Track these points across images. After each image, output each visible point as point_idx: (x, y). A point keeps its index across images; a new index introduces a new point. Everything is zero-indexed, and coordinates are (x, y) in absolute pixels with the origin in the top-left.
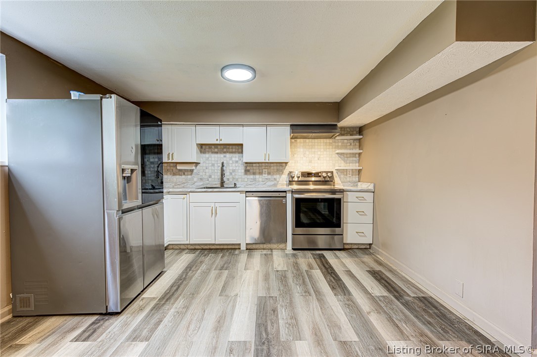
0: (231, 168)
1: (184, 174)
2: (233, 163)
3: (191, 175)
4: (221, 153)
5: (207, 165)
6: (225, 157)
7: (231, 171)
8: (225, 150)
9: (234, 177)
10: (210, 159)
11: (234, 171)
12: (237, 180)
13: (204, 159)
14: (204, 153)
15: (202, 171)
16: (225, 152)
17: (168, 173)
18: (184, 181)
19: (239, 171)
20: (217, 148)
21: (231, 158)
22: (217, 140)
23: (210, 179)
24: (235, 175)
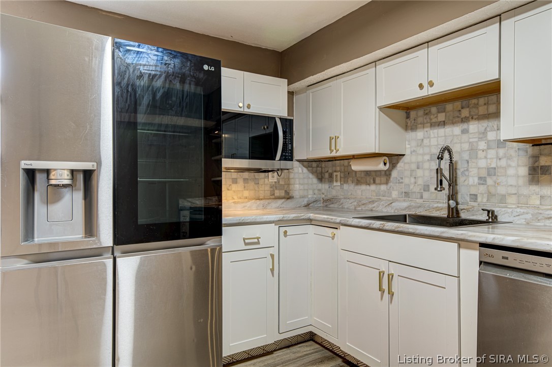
0: (482, 163)
1: (374, 182)
2: (489, 148)
3: (387, 183)
4: (453, 123)
5: (420, 158)
6: (465, 132)
7: (484, 173)
8: (465, 113)
9: (492, 190)
10: (426, 142)
11: (491, 172)
12: (503, 199)
13: (414, 144)
14: (414, 128)
15: (408, 173)
16: (465, 120)
17: (350, 182)
18: (374, 198)
19: (511, 172)
20: (444, 111)
21: (484, 133)
22: (421, 86)
23: (426, 195)
24: (497, 184)
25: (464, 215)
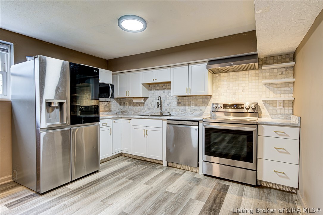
0: (168, 101)
1: (139, 105)
2: (169, 97)
3: (143, 106)
4: (161, 90)
5: (153, 99)
6: (164, 92)
7: (168, 103)
8: (164, 87)
9: (170, 108)
10: (154, 94)
11: (170, 103)
12: (172, 110)
13: (151, 94)
14: (151, 90)
15: (149, 103)
16: (164, 89)
17: (131, 105)
18: (139, 110)
19: (174, 103)
20: (159, 86)
21: (168, 93)
22: (153, 80)
23: (154, 109)
24: (171, 106)
25: (163, 114)
